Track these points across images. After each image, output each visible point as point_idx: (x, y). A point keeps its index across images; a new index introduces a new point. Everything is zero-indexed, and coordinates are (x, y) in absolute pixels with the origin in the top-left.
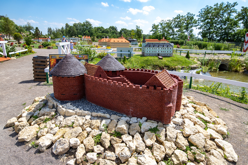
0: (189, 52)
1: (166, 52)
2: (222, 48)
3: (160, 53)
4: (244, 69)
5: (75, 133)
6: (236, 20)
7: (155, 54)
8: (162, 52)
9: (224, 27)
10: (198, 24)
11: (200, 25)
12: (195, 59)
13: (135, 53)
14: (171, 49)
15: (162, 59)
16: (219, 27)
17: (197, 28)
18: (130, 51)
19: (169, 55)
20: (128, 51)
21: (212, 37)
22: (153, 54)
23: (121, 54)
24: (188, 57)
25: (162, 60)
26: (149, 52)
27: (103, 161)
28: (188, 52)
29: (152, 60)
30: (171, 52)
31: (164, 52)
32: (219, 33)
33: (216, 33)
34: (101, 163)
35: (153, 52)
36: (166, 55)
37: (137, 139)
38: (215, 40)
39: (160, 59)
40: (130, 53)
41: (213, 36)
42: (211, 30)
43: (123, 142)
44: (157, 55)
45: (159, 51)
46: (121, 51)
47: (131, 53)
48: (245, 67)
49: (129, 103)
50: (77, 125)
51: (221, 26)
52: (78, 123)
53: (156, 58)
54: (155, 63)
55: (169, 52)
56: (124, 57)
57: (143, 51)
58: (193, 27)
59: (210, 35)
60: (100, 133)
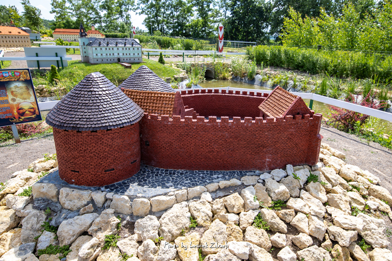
0: (163, 54)
1: (132, 54)
2: (194, 48)
3: (122, 56)
4: (232, 74)
5: (219, 234)
6: (189, 5)
7: (112, 60)
8: (125, 54)
9: (176, 14)
10: (137, 6)
11: (140, 8)
12: (173, 64)
13: (71, 59)
14: (138, 49)
15: (130, 67)
16: (170, 15)
17: (137, 13)
18: (58, 55)
19: (137, 60)
20: (55, 55)
21: (161, 28)
22: (109, 60)
23: (38, 61)
24: (161, 61)
25: (131, 70)
26: (99, 55)
27: (307, 253)
28: (161, 54)
29: (114, 71)
30: (140, 54)
31: (128, 54)
32: (171, 23)
33: (167, 23)
34: (305, 257)
35: (108, 54)
36: (132, 60)
37: (308, 198)
38: (167, 34)
39: (127, 67)
40: (61, 58)
41: (164, 28)
42: (159, 18)
43: (296, 212)
44: (116, 60)
45: (118, 54)
46: (37, 55)
47: (63, 59)
48: (231, 73)
49: (265, 150)
50: (204, 218)
51: (172, 13)
52: (203, 214)
53: (119, 67)
54: (120, 77)
55: (136, 54)
56: (52, 67)
57: (85, 55)
58: (129, 11)
59: (158, 26)
60: (256, 213)
